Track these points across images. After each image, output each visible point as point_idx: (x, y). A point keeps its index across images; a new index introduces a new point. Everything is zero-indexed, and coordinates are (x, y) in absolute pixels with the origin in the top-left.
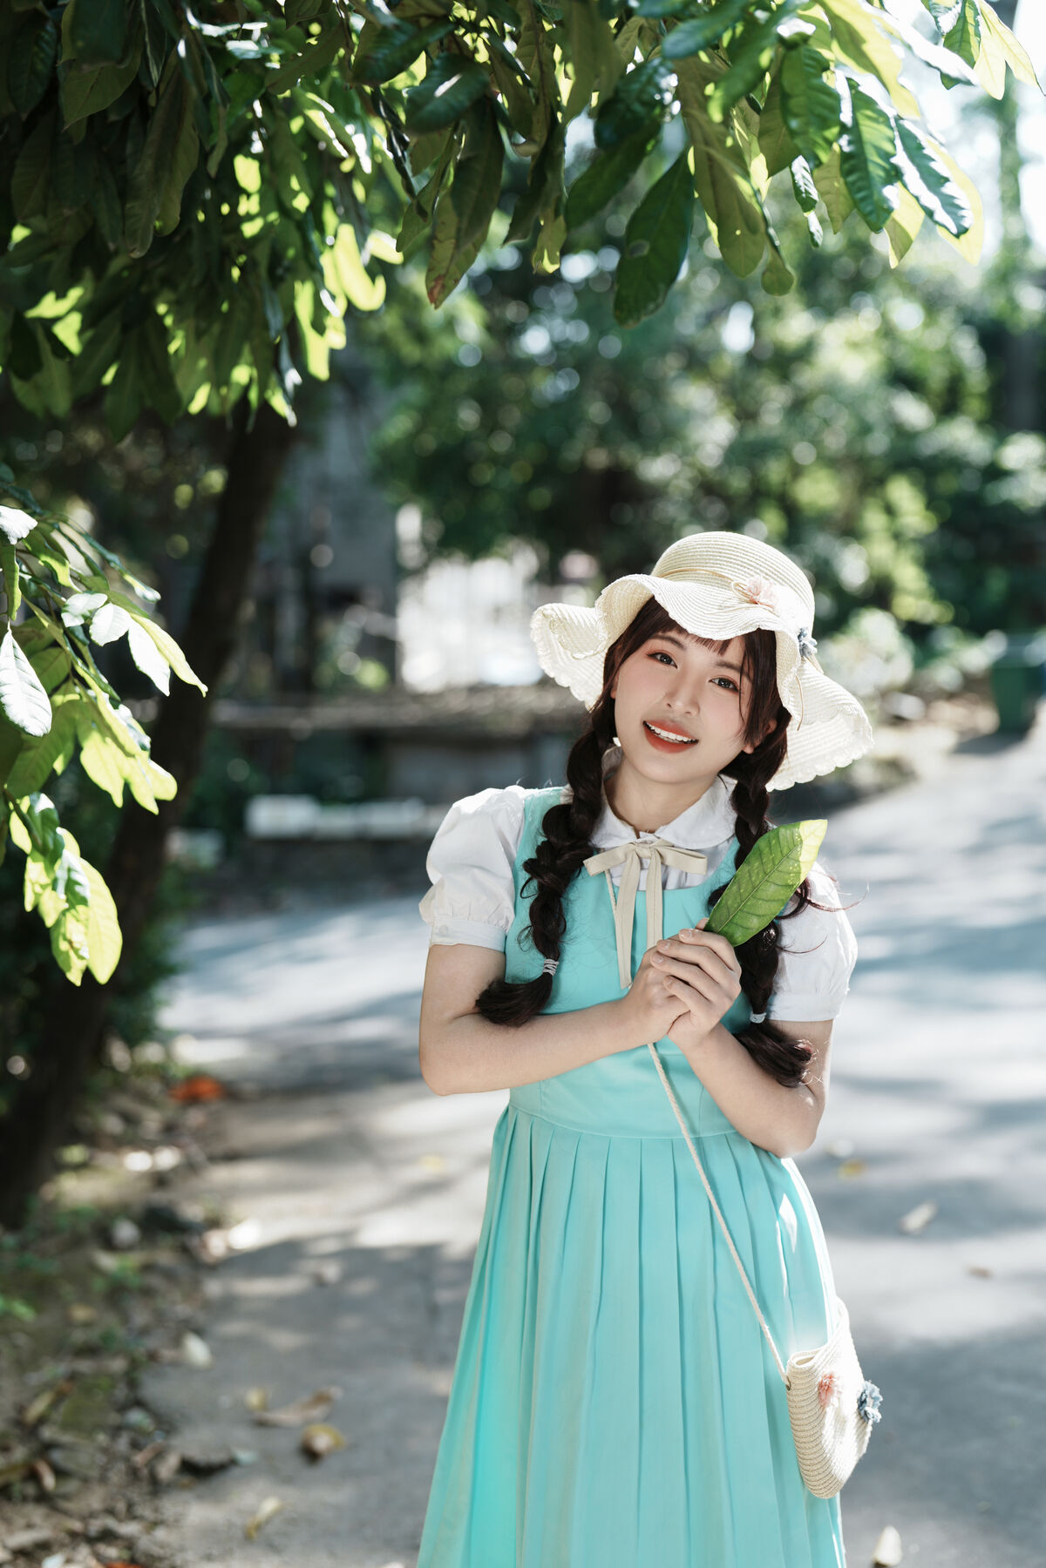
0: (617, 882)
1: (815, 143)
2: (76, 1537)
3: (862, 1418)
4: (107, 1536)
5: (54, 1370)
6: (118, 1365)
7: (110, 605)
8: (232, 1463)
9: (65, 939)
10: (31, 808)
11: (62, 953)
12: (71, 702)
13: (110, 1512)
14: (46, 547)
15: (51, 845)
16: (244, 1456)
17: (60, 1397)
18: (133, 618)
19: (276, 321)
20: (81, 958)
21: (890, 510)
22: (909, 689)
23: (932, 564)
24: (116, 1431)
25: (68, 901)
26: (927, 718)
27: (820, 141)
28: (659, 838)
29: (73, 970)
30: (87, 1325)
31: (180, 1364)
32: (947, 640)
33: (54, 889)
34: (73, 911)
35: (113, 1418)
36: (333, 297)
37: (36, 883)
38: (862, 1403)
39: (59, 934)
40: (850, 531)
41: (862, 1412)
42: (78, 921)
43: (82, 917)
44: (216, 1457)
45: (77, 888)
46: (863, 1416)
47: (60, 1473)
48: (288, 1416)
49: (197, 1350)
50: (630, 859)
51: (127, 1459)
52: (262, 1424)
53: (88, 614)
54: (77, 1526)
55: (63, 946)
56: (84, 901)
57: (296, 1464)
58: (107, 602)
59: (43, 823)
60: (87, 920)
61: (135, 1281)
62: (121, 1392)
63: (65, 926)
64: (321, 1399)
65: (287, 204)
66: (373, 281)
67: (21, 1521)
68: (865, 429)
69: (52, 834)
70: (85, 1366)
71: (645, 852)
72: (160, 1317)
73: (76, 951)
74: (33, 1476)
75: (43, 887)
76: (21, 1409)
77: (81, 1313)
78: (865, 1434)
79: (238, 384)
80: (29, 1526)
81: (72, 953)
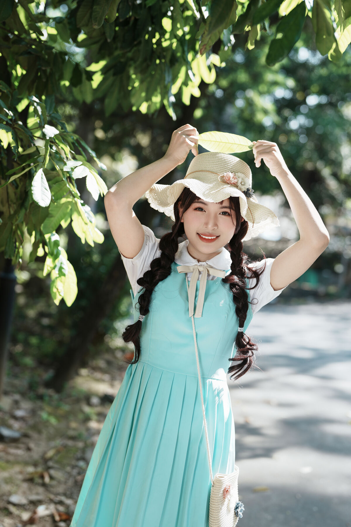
0: (189, 279)
2: (51, 501)
3: (235, 514)
4: (61, 503)
5: (58, 442)
6: (80, 445)
9: (56, 288)
10: (50, 239)
11: (54, 293)
12: (69, 202)
13: (65, 494)
15: (55, 252)
17: (58, 452)
18: (90, 171)
20: (60, 295)
24: (74, 467)
25: (59, 274)
28: (207, 264)
29: (57, 300)
30: (74, 429)
33: (55, 269)
34: (60, 278)
35: (74, 462)
38: (237, 508)
39: (53, 285)
41: (236, 511)
42: (61, 282)
43: (63, 281)
45: (63, 270)
46: (236, 514)
47: (51, 478)
50: (195, 270)
51: (75, 477)
53: (73, 168)
54: (52, 497)
55: (54, 290)
56: (64, 275)
58: (82, 165)
59: (54, 246)
60: (65, 282)
62: (79, 454)
63: (56, 283)
67: (34, 491)
69: (57, 249)
70: (70, 443)
71: (201, 269)
73: (59, 293)
74: (42, 477)
75: (52, 268)
76: (45, 453)
77: (74, 425)
78: (236, 521)
80: (37, 494)
81: (57, 294)
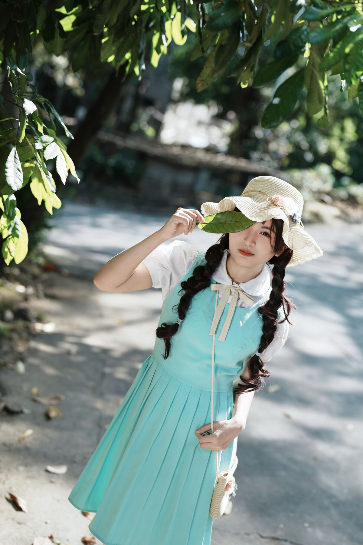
1: (352, 76)
7: (54, 142)
8: (21, 412)
9: (7, 247)
10: (8, 199)
11: (5, 252)
14: (37, 116)
15: (11, 215)
16: (26, 411)
18: (60, 149)
19: (143, 45)
20: (12, 256)
21: (343, 129)
22: (328, 194)
23: (350, 151)
25: (12, 234)
26: (332, 204)
27: (354, 76)
28: (240, 287)
29: (7, 259)
31: (14, 370)
32: (346, 181)
33: (8, 229)
36: (167, 39)
37: (3, 225)
39: (6, 245)
40: (327, 134)
42: (14, 242)
43: (16, 241)
44: (16, 409)
45: (17, 231)
48: (44, 401)
49: (21, 367)
50: (227, 290)
52: (35, 401)
55: (6, 250)
56: (18, 236)
57: (42, 419)
59: (10, 206)
60: (17, 243)
61: (7, 334)
63: (9, 243)
64: (57, 398)
65: (159, 8)
66: (183, 37)
68: (343, 100)
69: (12, 210)
71: (233, 290)
72: (12, 350)
73: (10, 253)
75: (5, 227)
79: (125, 59)
81: (8, 253)
